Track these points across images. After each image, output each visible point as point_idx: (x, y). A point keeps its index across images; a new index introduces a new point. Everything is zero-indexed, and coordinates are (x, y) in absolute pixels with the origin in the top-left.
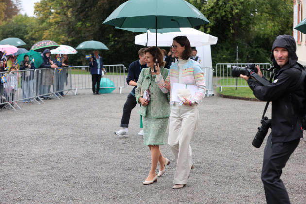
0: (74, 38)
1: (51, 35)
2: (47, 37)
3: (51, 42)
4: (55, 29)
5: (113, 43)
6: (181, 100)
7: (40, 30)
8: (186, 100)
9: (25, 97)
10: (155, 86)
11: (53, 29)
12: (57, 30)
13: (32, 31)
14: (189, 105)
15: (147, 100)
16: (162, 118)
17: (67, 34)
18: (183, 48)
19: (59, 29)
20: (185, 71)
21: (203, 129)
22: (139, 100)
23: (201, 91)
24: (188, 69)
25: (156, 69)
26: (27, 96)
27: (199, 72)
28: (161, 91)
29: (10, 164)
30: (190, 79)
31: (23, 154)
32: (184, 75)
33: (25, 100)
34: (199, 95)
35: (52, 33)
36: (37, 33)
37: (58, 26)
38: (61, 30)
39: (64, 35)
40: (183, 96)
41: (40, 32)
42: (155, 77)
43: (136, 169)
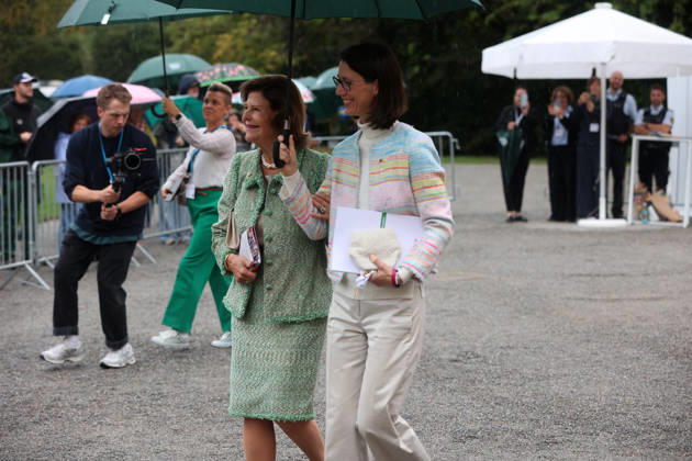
0: (305, 57)
1: (240, 48)
2: (226, 53)
3: (241, 67)
4: (250, 30)
5: (416, 69)
6: (361, 269)
7: (205, 34)
8: (380, 268)
9: (167, 227)
10: (278, 213)
11: (244, 31)
12: (255, 34)
13: (181, 36)
14: (389, 285)
15: (253, 265)
16: (300, 323)
17: (284, 45)
18: (373, 89)
19: (262, 30)
20: (382, 167)
21: (684, 320)
22: (226, 263)
23: (435, 235)
24: (391, 158)
25: (283, 156)
26: (171, 224)
27: (428, 169)
28: (300, 229)
29: (124, 421)
30: (395, 192)
31: (165, 391)
32: (377, 178)
33: (167, 236)
34: (425, 249)
35: (240, 43)
36: (197, 41)
37: (259, 21)
38: (266, 35)
39: (276, 46)
40: (368, 255)
41: (206, 40)
42: (278, 184)
43: (491, 436)
